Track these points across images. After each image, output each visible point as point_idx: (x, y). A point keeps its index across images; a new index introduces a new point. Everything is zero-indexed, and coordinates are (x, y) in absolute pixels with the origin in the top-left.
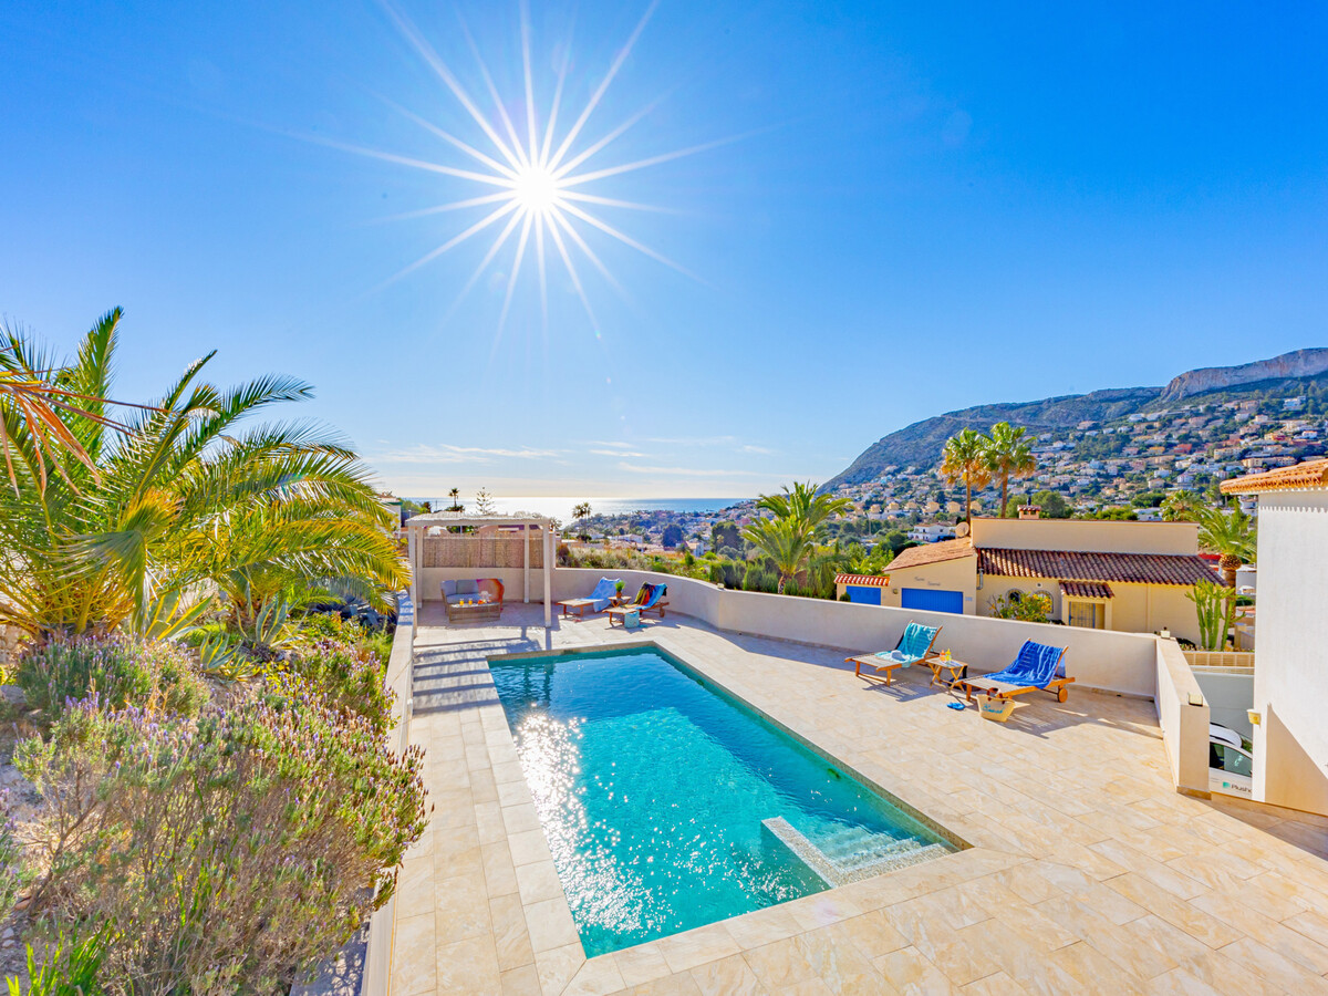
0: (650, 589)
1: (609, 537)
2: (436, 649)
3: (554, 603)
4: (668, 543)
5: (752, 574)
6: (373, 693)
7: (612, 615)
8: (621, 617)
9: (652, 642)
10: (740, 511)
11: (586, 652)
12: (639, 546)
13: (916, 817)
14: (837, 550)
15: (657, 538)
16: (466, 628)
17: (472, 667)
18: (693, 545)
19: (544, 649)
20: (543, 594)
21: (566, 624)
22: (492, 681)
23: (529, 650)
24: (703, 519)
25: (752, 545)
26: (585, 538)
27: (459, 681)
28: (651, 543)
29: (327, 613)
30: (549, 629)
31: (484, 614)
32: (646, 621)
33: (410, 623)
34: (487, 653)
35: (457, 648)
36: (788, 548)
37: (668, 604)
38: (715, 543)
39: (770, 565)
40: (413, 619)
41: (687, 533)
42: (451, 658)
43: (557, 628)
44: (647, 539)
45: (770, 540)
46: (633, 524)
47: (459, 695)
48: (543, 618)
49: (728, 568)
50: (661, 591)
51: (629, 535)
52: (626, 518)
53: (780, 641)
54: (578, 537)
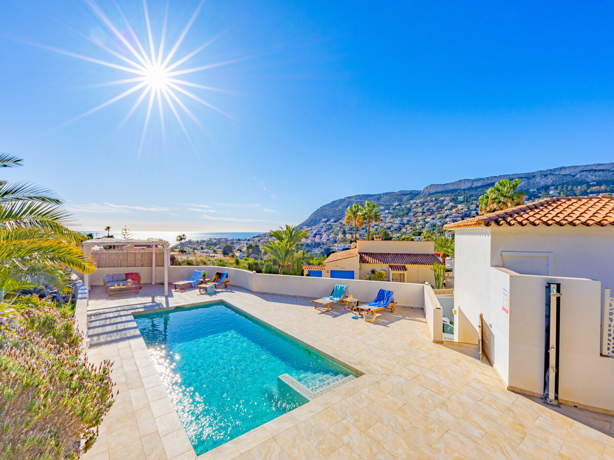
0: (220, 275)
1: (196, 251)
2: (101, 311)
3: (170, 284)
4: (225, 253)
5: (267, 266)
6: (71, 335)
7: (200, 288)
8: (205, 289)
9: (222, 300)
10: (259, 238)
11: (187, 307)
12: (211, 255)
13: (342, 365)
14: (303, 254)
15: (220, 251)
16: (119, 299)
17: (124, 319)
18: (238, 254)
19: (165, 307)
20: (164, 279)
21: (176, 294)
22: (136, 325)
23: (157, 308)
24: (242, 242)
25: (266, 253)
26: (183, 252)
27: (117, 327)
28: (217, 253)
29: (30, 295)
30: (167, 297)
31: (130, 291)
32: (218, 290)
33: (85, 298)
34: (132, 311)
35: (114, 310)
36: (284, 254)
37: (228, 281)
38: (248, 253)
39: (275, 262)
40: (87, 295)
41: (235, 249)
42: (111, 315)
43: (172, 296)
44: (215, 252)
45: (276, 251)
46: (208, 245)
47: (117, 334)
48: (163, 291)
49: (256, 264)
50: (225, 276)
51: (206, 250)
52: (204, 241)
53: (282, 295)
54: (179, 251)
